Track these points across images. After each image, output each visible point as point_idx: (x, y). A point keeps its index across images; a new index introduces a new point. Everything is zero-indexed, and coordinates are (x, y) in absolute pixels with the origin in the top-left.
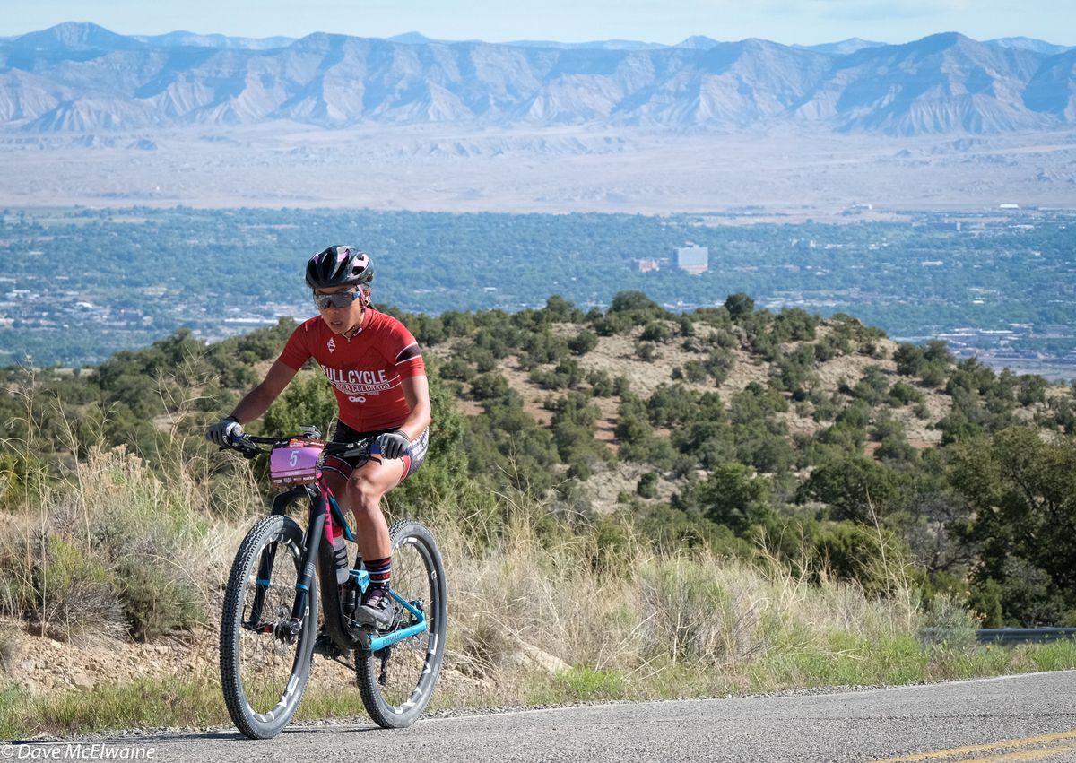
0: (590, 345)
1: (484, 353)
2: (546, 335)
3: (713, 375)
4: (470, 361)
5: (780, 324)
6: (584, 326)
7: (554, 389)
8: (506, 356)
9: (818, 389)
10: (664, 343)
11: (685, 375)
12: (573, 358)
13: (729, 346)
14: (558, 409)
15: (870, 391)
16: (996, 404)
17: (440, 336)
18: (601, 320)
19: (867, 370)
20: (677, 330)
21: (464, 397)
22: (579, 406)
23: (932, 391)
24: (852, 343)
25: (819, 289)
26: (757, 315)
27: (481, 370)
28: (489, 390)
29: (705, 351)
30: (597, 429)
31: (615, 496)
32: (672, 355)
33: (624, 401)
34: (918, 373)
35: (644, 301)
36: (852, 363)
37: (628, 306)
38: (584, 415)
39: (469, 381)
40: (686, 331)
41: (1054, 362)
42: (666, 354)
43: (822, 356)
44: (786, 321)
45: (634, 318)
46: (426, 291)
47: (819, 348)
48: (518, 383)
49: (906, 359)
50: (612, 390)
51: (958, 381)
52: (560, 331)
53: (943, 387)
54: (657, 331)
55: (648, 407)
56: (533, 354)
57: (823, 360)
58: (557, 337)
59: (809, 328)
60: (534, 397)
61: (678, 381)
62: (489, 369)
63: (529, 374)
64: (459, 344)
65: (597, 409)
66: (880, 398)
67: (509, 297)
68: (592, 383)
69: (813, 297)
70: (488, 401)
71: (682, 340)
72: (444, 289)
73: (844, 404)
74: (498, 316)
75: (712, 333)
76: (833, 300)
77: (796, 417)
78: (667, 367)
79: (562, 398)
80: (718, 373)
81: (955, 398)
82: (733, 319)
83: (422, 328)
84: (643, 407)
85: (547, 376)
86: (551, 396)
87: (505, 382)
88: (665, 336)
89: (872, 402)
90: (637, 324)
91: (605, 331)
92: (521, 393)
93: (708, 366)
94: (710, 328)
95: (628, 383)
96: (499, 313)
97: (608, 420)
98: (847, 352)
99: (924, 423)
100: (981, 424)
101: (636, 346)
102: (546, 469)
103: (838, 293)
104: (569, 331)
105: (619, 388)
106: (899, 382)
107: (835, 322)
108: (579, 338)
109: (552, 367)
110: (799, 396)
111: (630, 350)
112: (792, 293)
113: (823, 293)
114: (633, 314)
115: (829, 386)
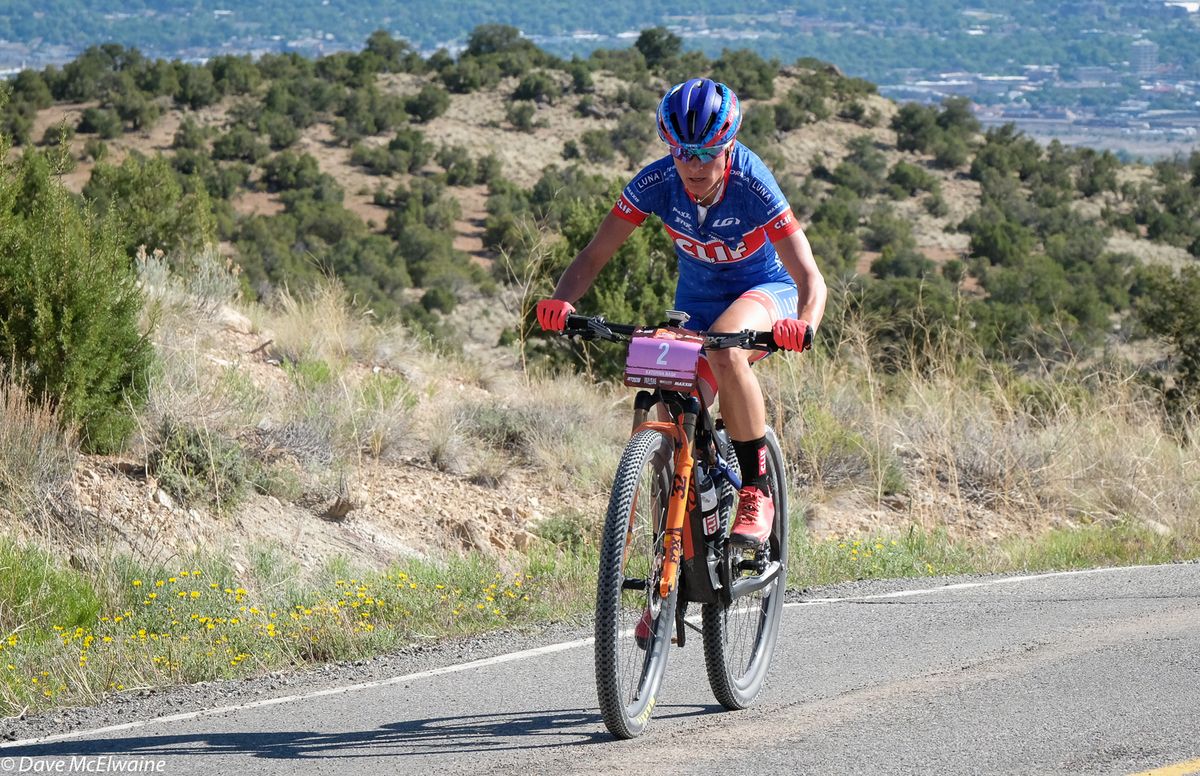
0: (438, 106)
1: (279, 119)
2: (371, 91)
3: (624, 151)
4: (257, 131)
5: (720, 74)
6: (425, 79)
7: (389, 174)
8: (312, 124)
9: (783, 173)
10: (549, 103)
11: (582, 152)
12: (414, 127)
13: (646, 108)
14: (397, 204)
15: (859, 175)
16: (1046, 194)
18: (453, 69)
19: (852, 144)
20: (567, 84)
21: (252, 187)
22: (427, 200)
23: (951, 175)
24: (829, 103)
26: (685, 60)
27: (277, 146)
28: (291, 177)
29: (611, 116)
30: (455, 234)
31: (495, 337)
32: (562, 123)
33: (493, 192)
34: (929, 148)
35: (514, 40)
36: (830, 133)
37: (492, 48)
38: (437, 214)
39: (259, 161)
40: (581, 85)
41: (1090, 123)
42: (552, 120)
43: (786, 122)
44: (729, 69)
45: (502, 66)
46: (122, 16)
47: (780, 111)
48: (332, 163)
49: (910, 127)
50: (474, 175)
51: (989, 160)
52: (390, 85)
53: (967, 169)
54: (539, 86)
55: (531, 201)
56: (353, 121)
57: (786, 129)
58: (386, 96)
59: (764, 80)
60: (359, 187)
61: (572, 162)
62: (288, 145)
63: (350, 151)
64: (240, 106)
65: (455, 205)
66: (874, 185)
67: (254, 26)
68: (445, 164)
70: (291, 193)
71: (575, 99)
72: (151, 13)
73: (822, 195)
74: (294, 63)
75: (621, 90)
78: (554, 139)
79: (401, 188)
80: (633, 149)
81: (985, 186)
82: (650, 67)
83: (183, 82)
84: (524, 200)
85: (375, 154)
86: (384, 185)
87: (314, 163)
88: (550, 94)
89: (864, 192)
90: (506, 75)
91: (459, 85)
92: (339, 181)
93: (616, 138)
94: (615, 80)
95: (499, 165)
96: (294, 58)
97: (472, 221)
98: (822, 116)
99: (941, 222)
100: (1025, 224)
101: (507, 108)
102: (391, 296)
103: (761, 18)
104: (404, 85)
105: (486, 173)
106: (901, 162)
107: (801, 71)
108: (421, 97)
109: (382, 141)
111: (499, 115)
114: (500, 60)
115: (798, 169)
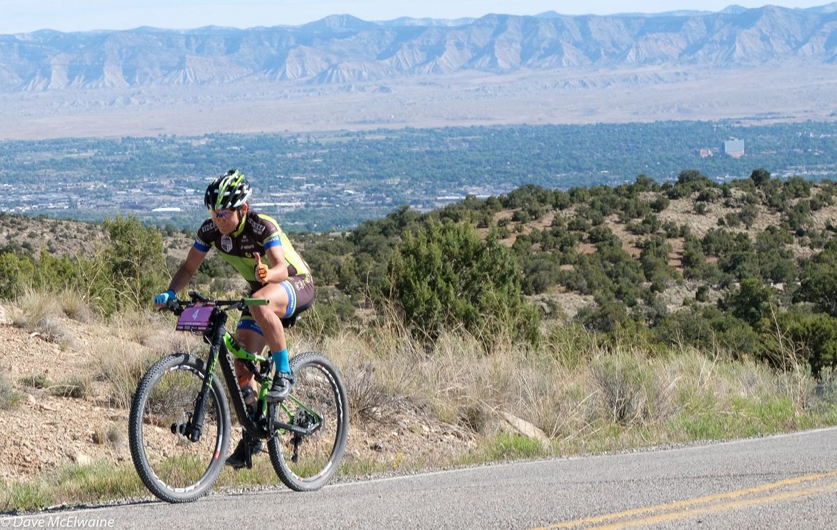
0: (664, 205)
1: (596, 213)
2: (636, 200)
3: (744, 222)
4: (587, 218)
5: (786, 187)
6: (660, 194)
7: (642, 234)
8: (611, 214)
9: (812, 228)
10: (713, 202)
11: (726, 222)
12: (653, 214)
13: (754, 203)
14: (645, 247)
17: (568, 203)
18: (671, 189)
20: (720, 194)
21: (584, 242)
22: (658, 245)
25: (816, 163)
26: (772, 182)
27: (595, 224)
28: (600, 236)
29: (739, 207)
30: (670, 259)
31: (681, 302)
32: (717, 210)
33: (687, 240)
35: (699, 176)
37: (688, 180)
38: (662, 250)
39: (587, 231)
40: (726, 194)
42: (714, 209)
43: (815, 207)
44: (791, 185)
45: (692, 187)
46: (564, 175)
47: (812, 202)
48: (618, 231)
50: (679, 233)
52: (645, 197)
54: (708, 195)
55: (702, 244)
56: (628, 212)
57: (815, 210)
58: (643, 201)
59: (806, 189)
60: (629, 240)
61: (722, 226)
62: (600, 224)
63: (626, 225)
64: (580, 208)
65: (670, 246)
67: (617, 177)
68: (666, 229)
69: (812, 169)
70: (600, 244)
71: (723, 200)
72: (575, 173)
73: (829, 237)
74: (605, 189)
75: (743, 195)
76: (826, 170)
77: (799, 247)
78: (714, 217)
79: (647, 240)
80: (748, 220)
82: (756, 185)
83: (557, 198)
84: (700, 244)
85: (637, 226)
86: (640, 239)
87: (610, 231)
88: (713, 198)
90: (694, 191)
91: (674, 196)
92: (621, 238)
93: (741, 216)
94: (741, 191)
95: (689, 229)
96: (606, 188)
97: (677, 253)
98: (831, 204)
101: (694, 205)
102: (638, 286)
103: (829, 166)
104: (651, 197)
105: (684, 232)
107: (822, 185)
108: (657, 201)
109: (640, 220)
110: (800, 233)
111: (690, 208)
112: (800, 167)
113: (819, 166)
114: (692, 185)
115: (820, 226)
